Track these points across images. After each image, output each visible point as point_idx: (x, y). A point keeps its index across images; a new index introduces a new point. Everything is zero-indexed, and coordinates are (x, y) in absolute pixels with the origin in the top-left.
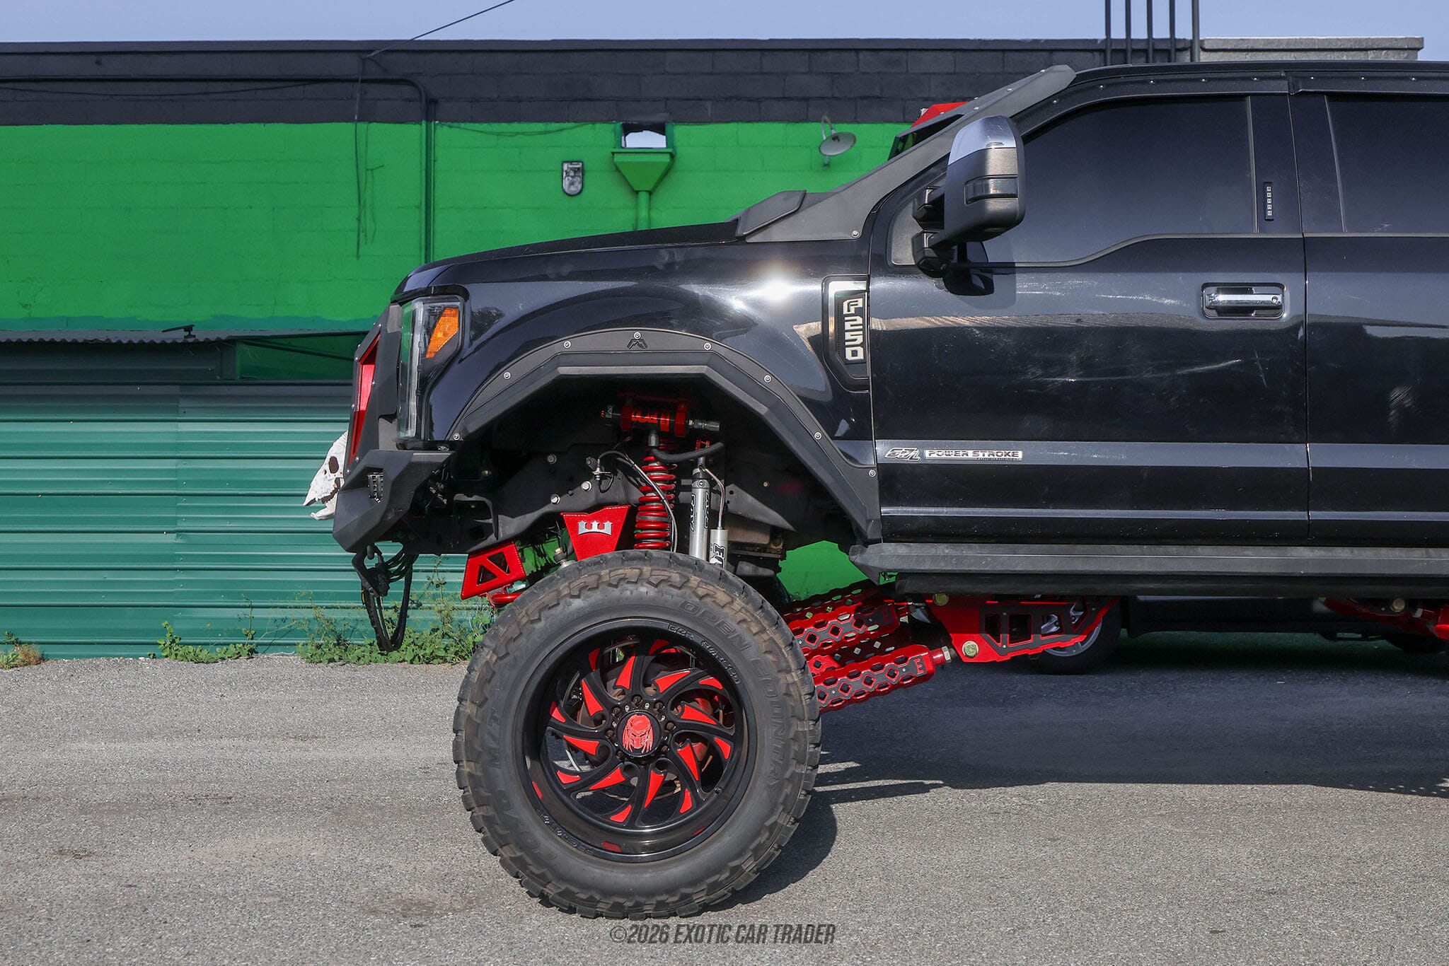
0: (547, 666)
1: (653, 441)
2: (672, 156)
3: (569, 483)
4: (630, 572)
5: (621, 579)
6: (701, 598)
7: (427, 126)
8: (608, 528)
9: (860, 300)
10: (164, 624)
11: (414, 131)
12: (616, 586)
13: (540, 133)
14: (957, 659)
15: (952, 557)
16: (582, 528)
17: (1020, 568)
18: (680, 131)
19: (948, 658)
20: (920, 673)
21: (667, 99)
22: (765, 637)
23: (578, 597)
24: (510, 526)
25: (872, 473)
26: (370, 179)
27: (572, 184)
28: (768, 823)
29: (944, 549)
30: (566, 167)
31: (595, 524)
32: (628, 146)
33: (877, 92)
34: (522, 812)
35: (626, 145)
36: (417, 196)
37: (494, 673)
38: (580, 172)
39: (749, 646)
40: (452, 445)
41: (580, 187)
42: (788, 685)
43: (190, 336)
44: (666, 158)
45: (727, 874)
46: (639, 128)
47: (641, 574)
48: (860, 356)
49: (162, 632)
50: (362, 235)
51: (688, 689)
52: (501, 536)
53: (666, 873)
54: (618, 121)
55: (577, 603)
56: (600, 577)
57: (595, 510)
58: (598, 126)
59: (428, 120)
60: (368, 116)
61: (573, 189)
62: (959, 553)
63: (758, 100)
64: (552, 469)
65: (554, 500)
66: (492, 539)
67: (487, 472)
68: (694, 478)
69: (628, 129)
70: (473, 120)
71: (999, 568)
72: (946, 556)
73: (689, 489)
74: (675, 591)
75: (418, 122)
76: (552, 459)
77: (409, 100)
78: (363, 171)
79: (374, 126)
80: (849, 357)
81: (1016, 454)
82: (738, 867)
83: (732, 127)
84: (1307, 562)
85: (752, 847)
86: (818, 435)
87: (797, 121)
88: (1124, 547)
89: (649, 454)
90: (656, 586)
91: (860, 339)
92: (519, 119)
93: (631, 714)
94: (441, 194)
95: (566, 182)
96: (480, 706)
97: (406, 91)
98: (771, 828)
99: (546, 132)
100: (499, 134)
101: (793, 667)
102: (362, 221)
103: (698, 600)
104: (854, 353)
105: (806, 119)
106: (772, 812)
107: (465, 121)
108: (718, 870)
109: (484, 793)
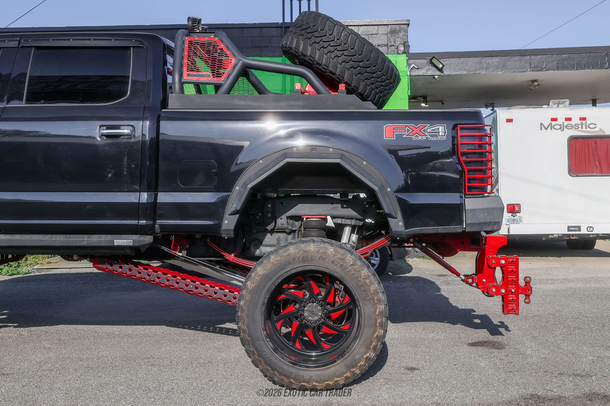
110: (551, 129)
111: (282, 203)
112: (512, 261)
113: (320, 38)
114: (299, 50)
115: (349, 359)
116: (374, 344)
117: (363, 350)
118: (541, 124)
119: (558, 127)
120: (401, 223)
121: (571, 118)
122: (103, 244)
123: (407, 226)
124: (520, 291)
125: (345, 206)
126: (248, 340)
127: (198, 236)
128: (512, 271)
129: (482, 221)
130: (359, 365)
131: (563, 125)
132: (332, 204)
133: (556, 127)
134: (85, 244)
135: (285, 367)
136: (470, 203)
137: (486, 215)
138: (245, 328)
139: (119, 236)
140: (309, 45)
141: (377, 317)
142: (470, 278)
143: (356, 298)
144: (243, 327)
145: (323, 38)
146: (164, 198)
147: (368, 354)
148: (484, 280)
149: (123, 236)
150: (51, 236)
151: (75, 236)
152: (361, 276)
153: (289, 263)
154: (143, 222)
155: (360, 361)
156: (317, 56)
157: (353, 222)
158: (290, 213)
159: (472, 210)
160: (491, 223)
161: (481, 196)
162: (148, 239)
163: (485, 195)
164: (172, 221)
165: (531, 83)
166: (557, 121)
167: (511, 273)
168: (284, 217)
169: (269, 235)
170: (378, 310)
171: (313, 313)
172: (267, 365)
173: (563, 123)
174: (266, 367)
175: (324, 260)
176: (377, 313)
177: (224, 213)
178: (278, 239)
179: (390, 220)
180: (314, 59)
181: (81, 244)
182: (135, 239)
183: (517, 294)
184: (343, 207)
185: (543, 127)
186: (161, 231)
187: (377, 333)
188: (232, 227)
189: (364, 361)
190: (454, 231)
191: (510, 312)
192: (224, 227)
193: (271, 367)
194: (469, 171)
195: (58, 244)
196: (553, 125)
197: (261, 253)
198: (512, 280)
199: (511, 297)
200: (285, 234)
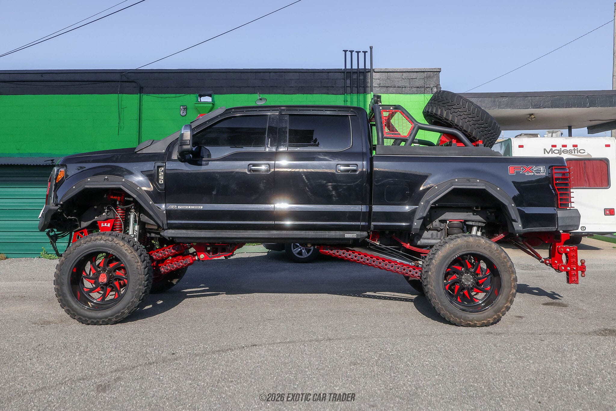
0: (77, 261)
1: (118, 203)
2: (213, 104)
3: (100, 213)
4: (99, 237)
5: (96, 239)
6: (116, 244)
7: (140, 95)
8: (109, 225)
9: (163, 168)
10: (42, 248)
11: (136, 97)
12: (95, 241)
13: (174, 97)
14: (199, 259)
15: (185, 233)
16: (102, 225)
17: (202, 236)
18: (216, 97)
19: (197, 259)
20: (189, 263)
21: (212, 87)
22: (132, 253)
23: (85, 244)
24: (84, 224)
25: (164, 212)
26: (122, 111)
27: (183, 113)
28: (131, 301)
29: (184, 231)
30: (181, 107)
31: (106, 224)
32: (202, 101)
33: (276, 85)
34: (69, 298)
35: (201, 101)
36: (136, 116)
37: (63, 263)
38: (186, 109)
39: (128, 256)
40: (61, 205)
41: (186, 114)
42: (137, 266)
43: (53, 162)
44: (211, 105)
45: (120, 314)
46: (204, 95)
47: (102, 238)
48: (162, 182)
49: (43, 250)
50: (120, 128)
51: (118, 267)
52: (82, 227)
53: (105, 313)
54: (197, 94)
55: (85, 245)
56: (91, 239)
57: (106, 220)
58: (191, 95)
59: (140, 93)
60: (122, 92)
61: (183, 114)
62: (187, 232)
63: (240, 87)
64: (96, 210)
65: (96, 218)
66: (79, 228)
67: (75, 211)
68: (131, 212)
69: (201, 96)
70: (154, 93)
71: (197, 236)
72: (184, 233)
73: (130, 215)
74: (110, 242)
75: (137, 94)
76: (95, 207)
77: (135, 87)
78: (120, 110)
79: (124, 95)
80: (160, 183)
81: (201, 207)
82: (123, 312)
83: (232, 95)
84: (274, 234)
85: (127, 307)
86: (151, 203)
87: (251, 93)
88: (229, 231)
89: (117, 206)
90: (105, 241)
91: (162, 178)
92: (168, 93)
93: (102, 273)
94: (144, 116)
95: (182, 112)
96: (60, 271)
97: (134, 84)
98: (132, 302)
99: (176, 97)
100: (161, 98)
101: (139, 261)
102: (120, 124)
103: (115, 244)
104: (161, 182)
105: (255, 93)
106: (132, 298)
107: (151, 94)
108: (118, 313)
109: (60, 293)
110: (552, 153)
111: (435, 212)
112: (573, 250)
113: (458, 110)
114: (443, 116)
115: (496, 307)
116: (510, 298)
117: (504, 302)
118: (545, 149)
119: (557, 152)
120: (520, 226)
121: (566, 145)
122: (338, 237)
123: (524, 226)
124: (579, 269)
125: (475, 214)
126: (435, 296)
127: (387, 232)
128: (573, 256)
129: (568, 224)
130: (502, 311)
131: (561, 150)
132: (467, 212)
133: (555, 152)
134: (327, 237)
135: (457, 312)
136: (560, 214)
137: (570, 221)
138: (433, 288)
139: (347, 232)
140: (450, 114)
141: (512, 282)
142: (547, 260)
143: (499, 270)
144: (431, 287)
145: (453, 106)
146: (376, 208)
147: (507, 304)
148: (556, 262)
149: (350, 232)
150: (305, 231)
151: (320, 231)
152: (502, 257)
153: (459, 249)
154: (363, 223)
155: (502, 308)
156: (456, 121)
157: (480, 224)
158: (440, 218)
159: (562, 218)
160: (573, 225)
161: (566, 209)
162: (365, 234)
163: (568, 208)
164: (381, 223)
165: (529, 116)
166: (556, 147)
167: (573, 257)
168: (437, 220)
169: (426, 232)
170: (512, 277)
171: (468, 280)
172: (446, 311)
173: (561, 149)
174: (446, 312)
175: (479, 247)
176: (512, 279)
177: (414, 218)
178: (432, 235)
179: (514, 223)
180: (454, 122)
181: (325, 237)
182: (357, 234)
183: (577, 271)
184: (474, 215)
185: (546, 151)
186: (374, 229)
187: (512, 291)
188: (419, 227)
189: (505, 308)
190: (550, 230)
191: (573, 282)
192: (414, 227)
193: (449, 312)
194: (560, 194)
195: (310, 237)
196: (553, 150)
197: (421, 243)
198: (574, 262)
199: (573, 273)
200: (436, 232)
